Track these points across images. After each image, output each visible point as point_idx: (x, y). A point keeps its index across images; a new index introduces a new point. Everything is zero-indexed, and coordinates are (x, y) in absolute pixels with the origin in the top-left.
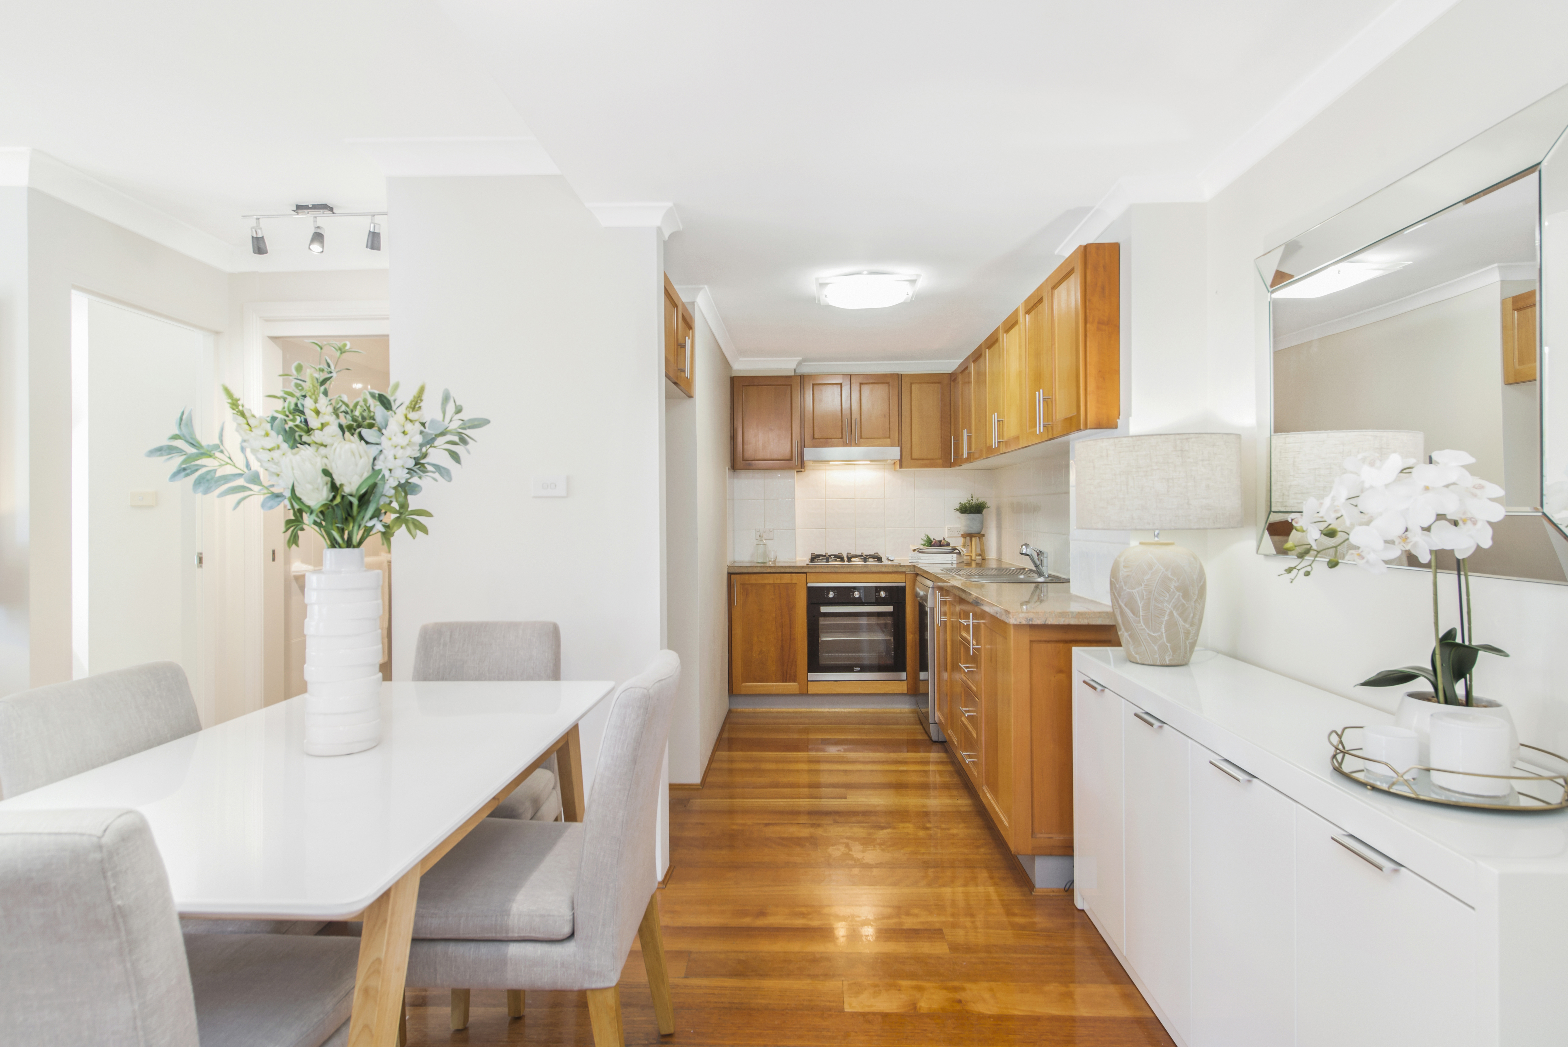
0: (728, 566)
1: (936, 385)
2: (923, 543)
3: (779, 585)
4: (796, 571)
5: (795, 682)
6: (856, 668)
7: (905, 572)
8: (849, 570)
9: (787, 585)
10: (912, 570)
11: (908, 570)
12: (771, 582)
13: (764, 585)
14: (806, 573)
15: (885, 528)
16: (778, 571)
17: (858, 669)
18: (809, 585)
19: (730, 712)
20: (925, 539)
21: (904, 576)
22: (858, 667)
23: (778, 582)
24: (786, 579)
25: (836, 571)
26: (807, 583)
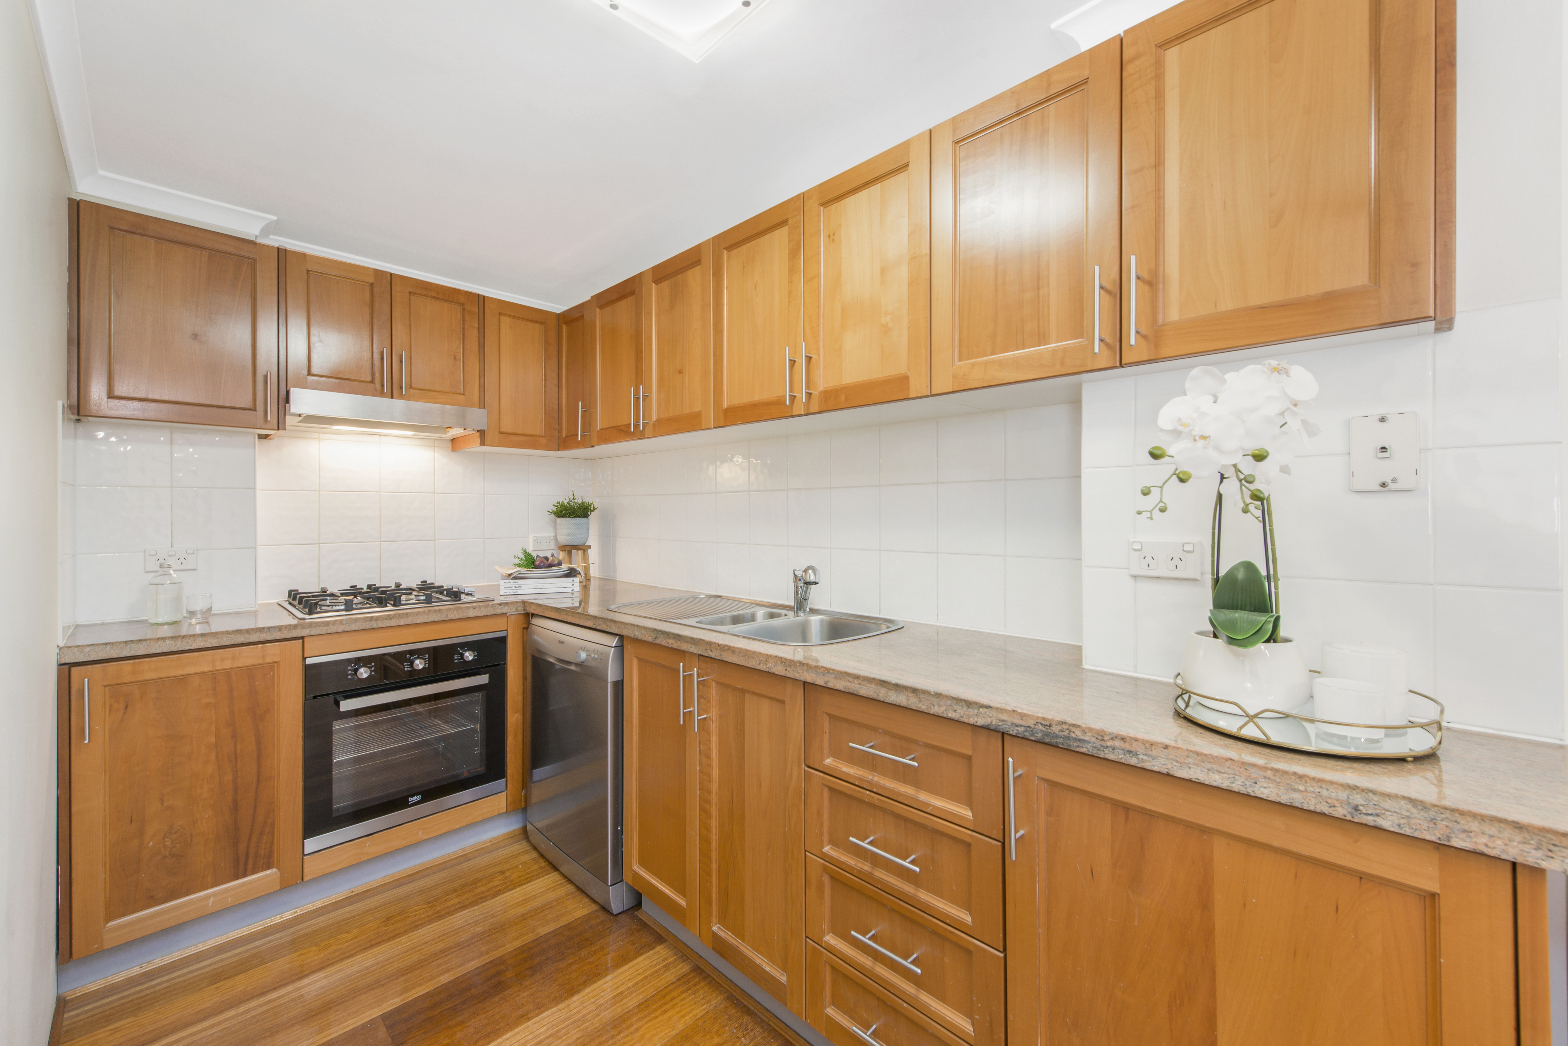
0: (60, 649)
1: (537, 326)
2: (518, 561)
3: (228, 673)
4: (278, 638)
5: (269, 868)
6: (413, 799)
7: (507, 613)
8: (402, 622)
9: (250, 671)
10: (519, 608)
11: (510, 610)
12: (207, 668)
13: (183, 680)
14: (302, 638)
15: (435, 540)
16: (225, 641)
17: (418, 798)
18: (309, 661)
19: (62, 1005)
20: (522, 556)
21: (504, 620)
22: (417, 794)
23: (228, 664)
24: (248, 657)
25: (375, 626)
26: (304, 659)
